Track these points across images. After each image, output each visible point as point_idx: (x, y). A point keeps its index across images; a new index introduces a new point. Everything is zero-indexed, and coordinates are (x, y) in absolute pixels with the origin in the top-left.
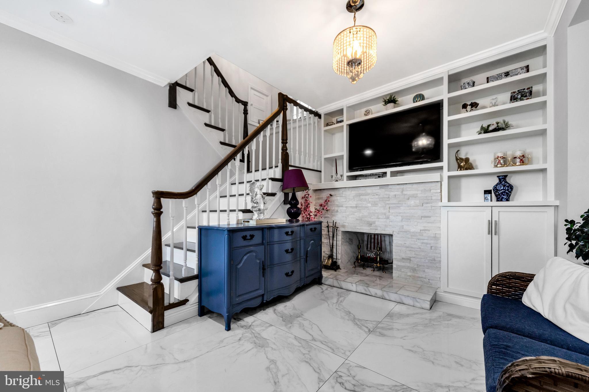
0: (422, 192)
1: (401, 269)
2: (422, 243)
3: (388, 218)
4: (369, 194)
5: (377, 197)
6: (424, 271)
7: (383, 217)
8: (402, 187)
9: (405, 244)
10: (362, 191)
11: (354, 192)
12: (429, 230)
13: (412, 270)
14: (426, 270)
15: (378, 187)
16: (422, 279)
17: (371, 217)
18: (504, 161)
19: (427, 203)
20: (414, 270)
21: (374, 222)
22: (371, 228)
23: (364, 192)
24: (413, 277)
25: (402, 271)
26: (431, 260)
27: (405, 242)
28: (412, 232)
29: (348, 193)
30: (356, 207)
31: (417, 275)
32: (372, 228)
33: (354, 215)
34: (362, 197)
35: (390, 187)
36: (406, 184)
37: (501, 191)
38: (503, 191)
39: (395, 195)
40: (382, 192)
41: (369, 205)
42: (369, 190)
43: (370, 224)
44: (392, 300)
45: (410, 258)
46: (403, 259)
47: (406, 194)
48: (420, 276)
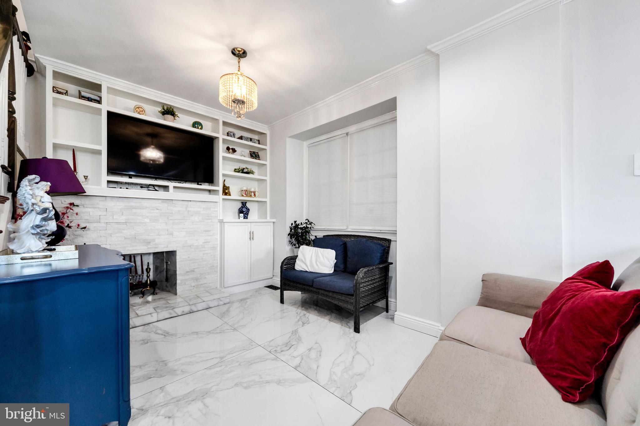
0: (203, 209)
1: (185, 283)
2: (204, 254)
3: (171, 234)
4: (145, 208)
5: (157, 211)
6: (205, 278)
7: (165, 233)
8: (186, 203)
9: (189, 257)
10: (133, 203)
11: (121, 204)
12: (209, 242)
13: (195, 281)
14: (207, 276)
15: (160, 201)
16: (204, 285)
17: (150, 235)
18: (248, 193)
19: (208, 219)
20: (197, 279)
21: (154, 240)
22: (149, 246)
23: (138, 205)
24: (196, 286)
25: (186, 284)
26: (211, 267)
27: (189, 256)
28: (195, 246)
29: (110, 204)
30: (126, 223)
31: (200, 283)
32: (151, 246)
33: (121, 233)
34: (134, 211)
35: (174, 202)
36: (190, 201)
37: (245, 212)
38: (246, 212)
39: (179, 211)
40: (164, 206)
41: (147, 220)
42: (146, 203)
43: (148, 243)
44: (200, 310)
45: (193, 270)
46: (187, 272)
47: (190, 211)
48: (203, 283)
